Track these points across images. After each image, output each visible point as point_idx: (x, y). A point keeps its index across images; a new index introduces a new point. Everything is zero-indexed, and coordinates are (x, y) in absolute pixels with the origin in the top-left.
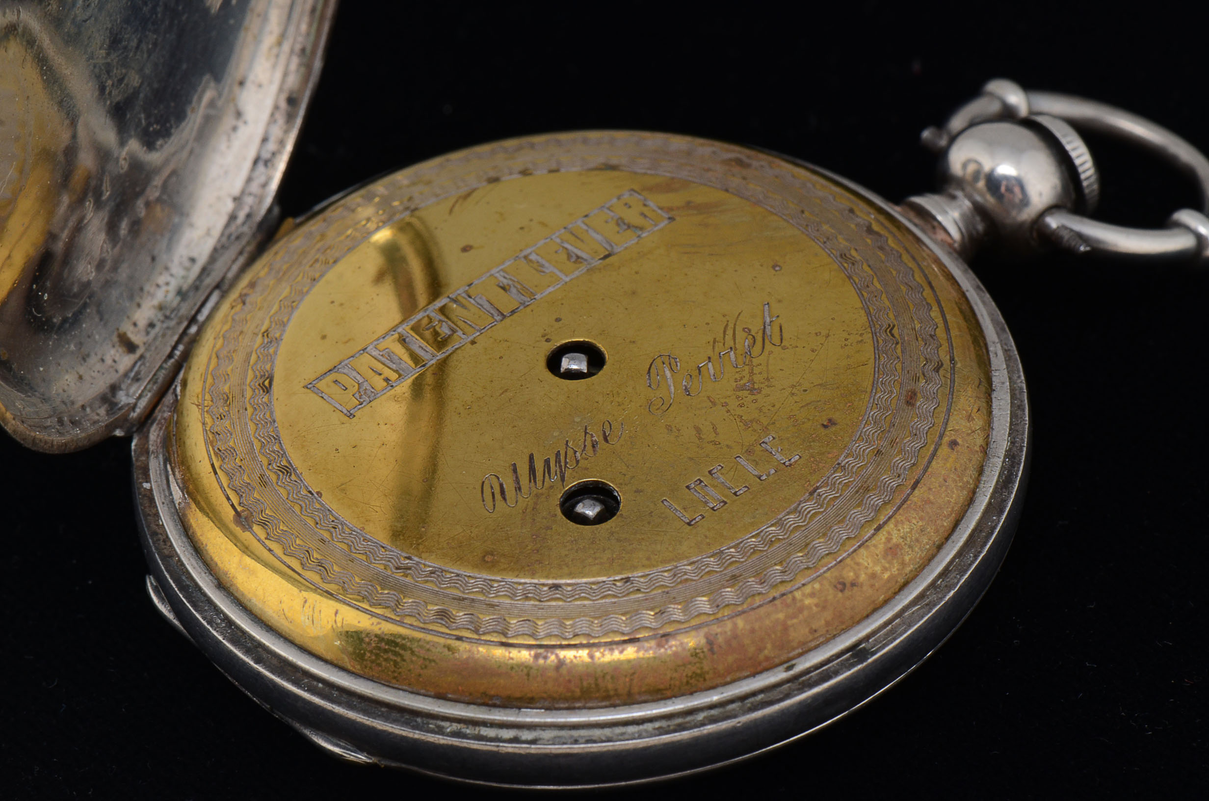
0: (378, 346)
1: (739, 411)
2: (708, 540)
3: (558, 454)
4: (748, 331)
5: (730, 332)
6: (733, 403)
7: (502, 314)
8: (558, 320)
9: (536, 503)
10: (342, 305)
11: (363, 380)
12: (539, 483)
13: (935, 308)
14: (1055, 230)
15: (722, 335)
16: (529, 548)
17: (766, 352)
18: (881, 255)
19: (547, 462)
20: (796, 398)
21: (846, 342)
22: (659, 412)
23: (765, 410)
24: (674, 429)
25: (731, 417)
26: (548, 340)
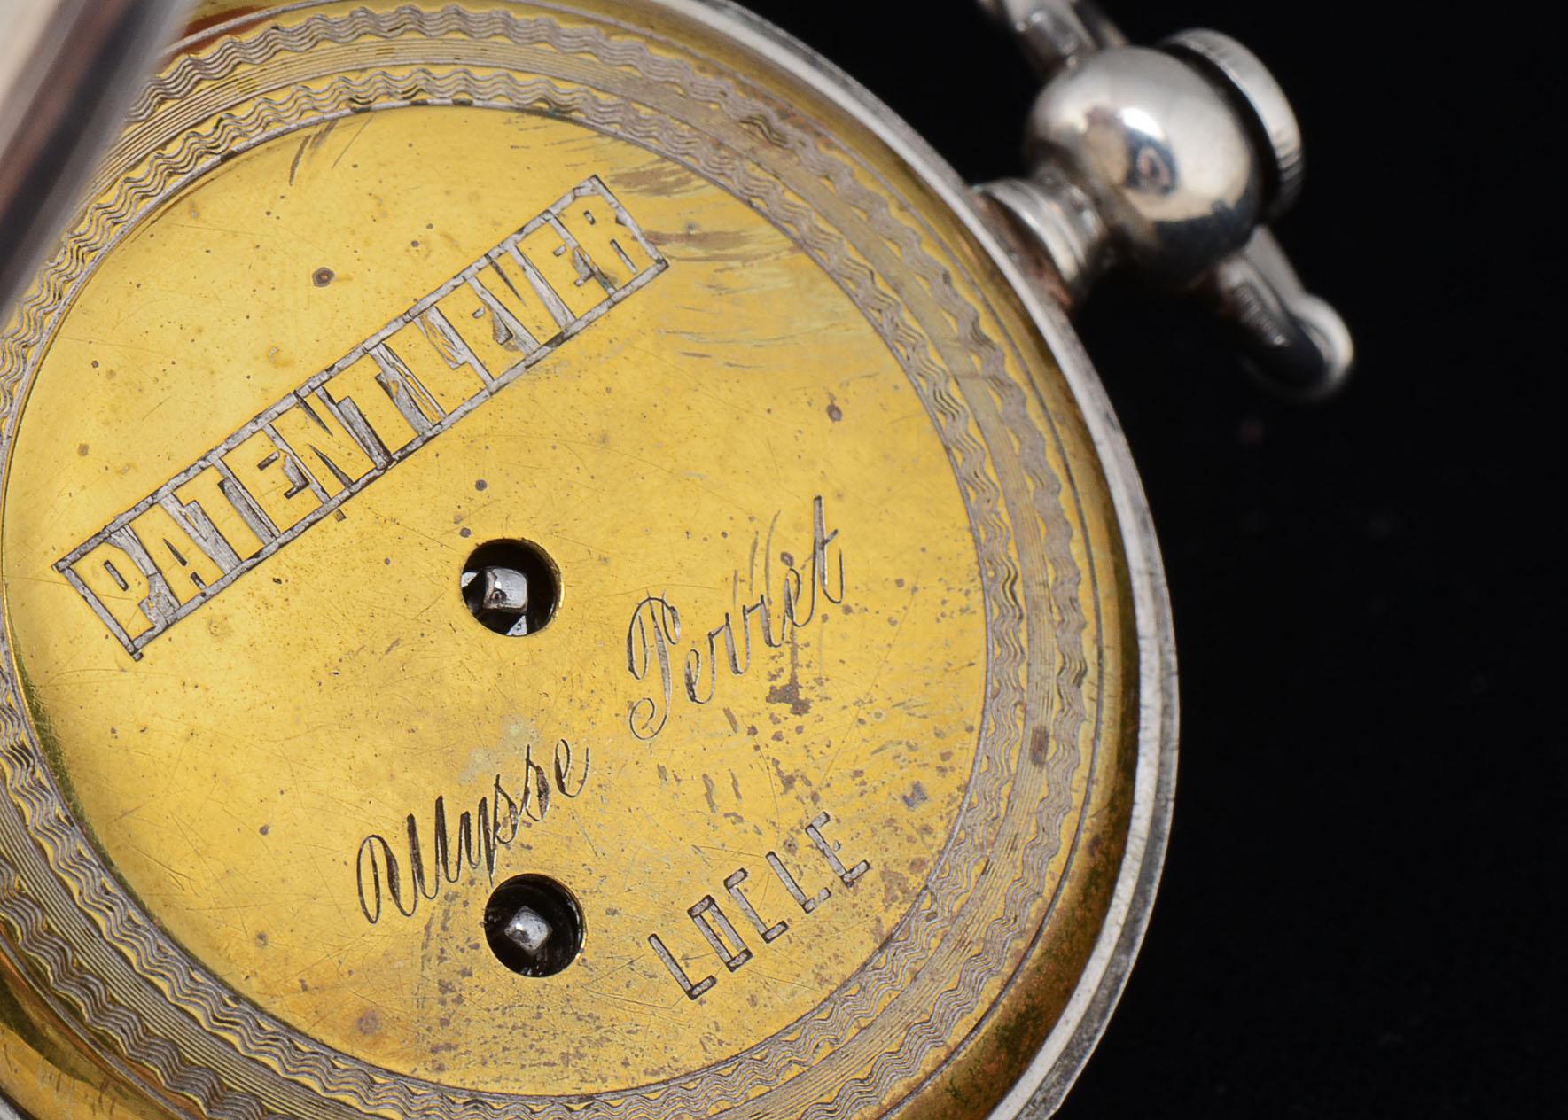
0: (178, 493)
1: (775, 749)
2: (719, 1035)
3: (483, 805)
4: (787, 559)
5: (760, 560)
6: (766, 730)
7: (387, 452)
8: (481, 485)
9: (446, 912)
10: (111, 374)
11: (155, 570)
12: (452, 868)
13: (1077, 534)
14: (1233, 291)
15: (747, 564)
16: (433, 1012)
17: (817, 618)
18: (996, 398)
19: (465, 818)
20: (864, 730)
21: (944, 609)
22: (647, 733)
23: (815, 751)
24: (670, 777)
25: (761, 762)
26: (465, 533)
